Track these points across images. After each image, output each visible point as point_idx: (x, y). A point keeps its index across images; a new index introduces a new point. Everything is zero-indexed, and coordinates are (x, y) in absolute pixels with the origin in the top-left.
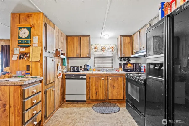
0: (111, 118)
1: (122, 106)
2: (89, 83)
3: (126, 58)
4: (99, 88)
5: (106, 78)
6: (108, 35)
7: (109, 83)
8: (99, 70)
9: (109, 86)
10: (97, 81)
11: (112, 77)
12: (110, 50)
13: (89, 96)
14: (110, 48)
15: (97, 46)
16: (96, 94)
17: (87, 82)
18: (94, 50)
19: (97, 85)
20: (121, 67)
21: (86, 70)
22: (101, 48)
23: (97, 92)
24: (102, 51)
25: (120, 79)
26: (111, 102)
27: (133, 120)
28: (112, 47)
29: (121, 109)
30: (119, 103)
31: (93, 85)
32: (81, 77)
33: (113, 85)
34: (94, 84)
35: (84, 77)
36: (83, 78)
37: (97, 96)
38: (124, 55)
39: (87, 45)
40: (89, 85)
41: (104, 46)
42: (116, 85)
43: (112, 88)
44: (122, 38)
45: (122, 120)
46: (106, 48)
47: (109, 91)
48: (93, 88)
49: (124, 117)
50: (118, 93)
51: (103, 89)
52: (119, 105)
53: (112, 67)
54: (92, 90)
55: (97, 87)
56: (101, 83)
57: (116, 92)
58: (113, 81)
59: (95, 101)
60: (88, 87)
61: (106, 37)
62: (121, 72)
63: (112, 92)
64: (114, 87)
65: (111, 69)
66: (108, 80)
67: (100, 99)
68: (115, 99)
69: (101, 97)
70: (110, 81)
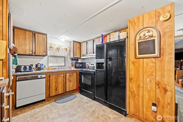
0: (74, 102)
1: (77, 93)
2: (48, 81)
3: (76, 59)
4: (59, 84)
5: (64, 74)
6: (65, 38)
7: (67, 79)
8: (54, 69)
9: (67, 81)
10: (56, 79)
11: (69, 73)
12: (64, 51)
13: (48, 94)
14: (64, 49)
15: (52, 45)
16: (56, 90)
17: (46, 80)
18: (49, 49)
19: (57, 82)
20: (73, 66)
21: (39, 69)
22: (56, 48)
23: (56, 88)
24: (57, 51)
25: (75, 74)
26: (68, 93)
27: (87, 98)
28: (66, 49)
29: (77, 95)
30: (74, 92)
31: (53, 83)
32: (39, 76)
33: (69, 79)
34: (54, 81)
35: (44, 76)
36: (42, 77)
37: (57, 91)
38: (76, 56)
39: (44, 43)
40: (48, 83)
41: (59, 47)
42: (72, 79)
43: (69, 82)
44: (75, 43)
45: (81, 100)
46: (61, 48)
47: (67, 85)
48: (53, 85)
49: (81, 98)
50: (73, 85)
51: (62, 84)
52: (74, 94)
53: (65, 66)
54: (52, 87)
55: (57, 84)
56: (60, 79)
57: (72, 85)
58: (70, 76)
59: (54, 97)
60: (47, 86)
61: (63, 40)
62: (73, 69)
63: (69, 85)
64: (70, 81)
65: (65, 67)
66: (66, 76)
67: (59, 93)
68: (71, 90)
69: (60, 91)
70: (67, 77)
